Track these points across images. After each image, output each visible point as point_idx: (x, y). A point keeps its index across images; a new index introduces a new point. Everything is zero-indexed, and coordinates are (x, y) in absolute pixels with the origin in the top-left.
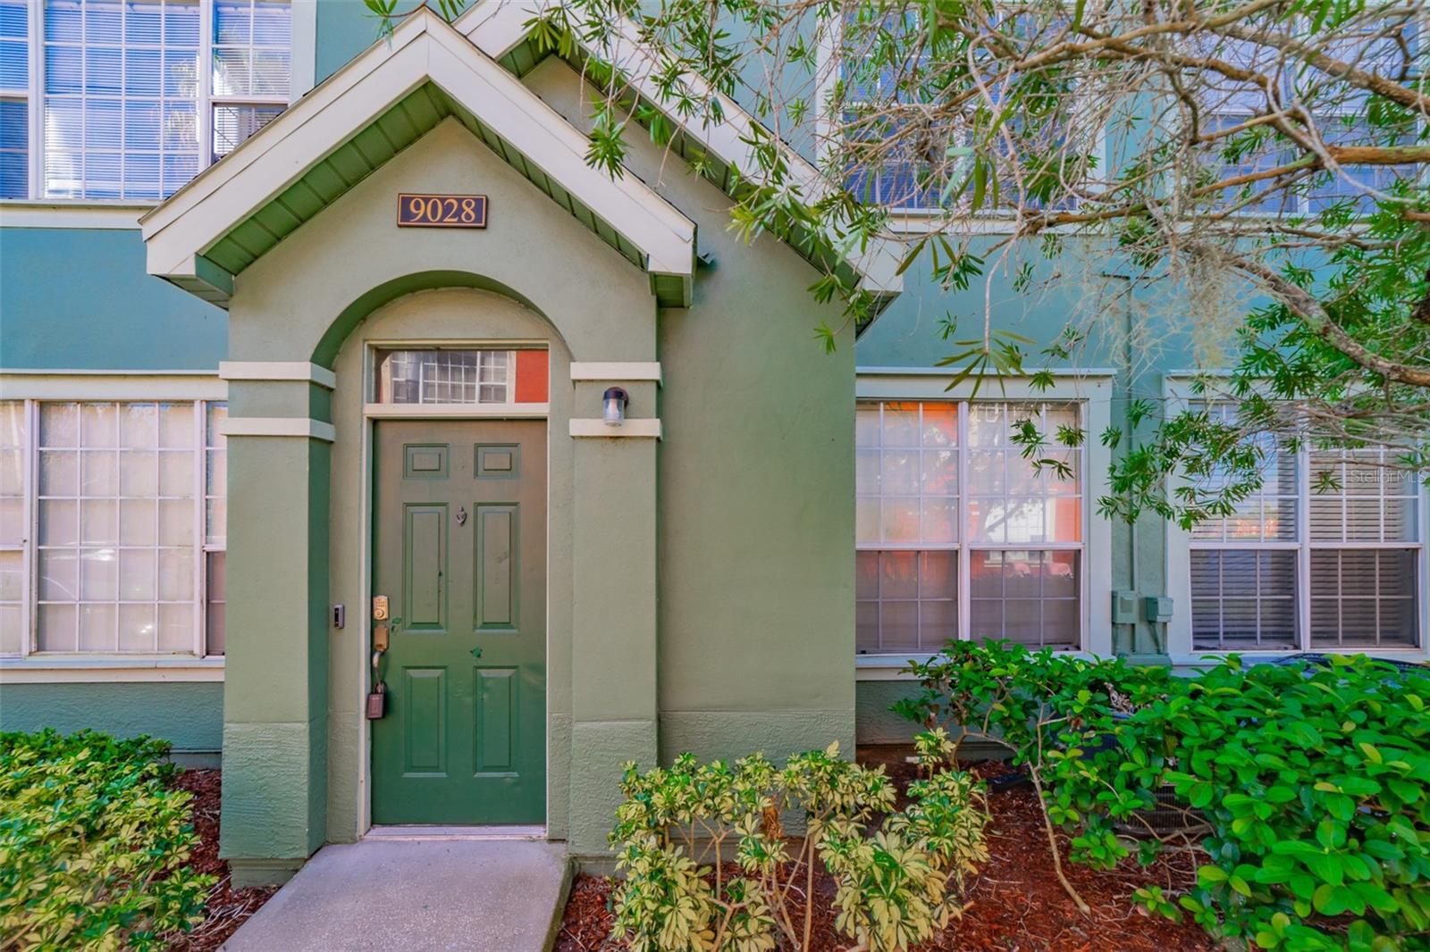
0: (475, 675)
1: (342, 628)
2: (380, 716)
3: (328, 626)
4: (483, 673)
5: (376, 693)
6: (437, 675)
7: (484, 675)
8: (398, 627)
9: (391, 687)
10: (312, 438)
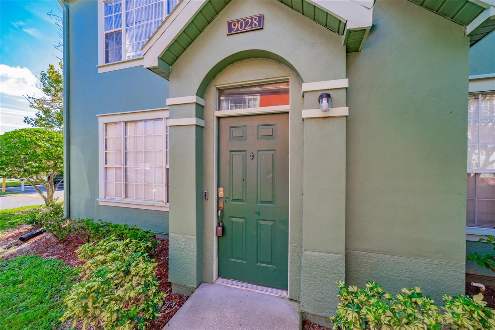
0: (258, 222)
1: (207, 200)
2: (221, 236)
3: (203, 199)
4: (261, 222)
5: (220, 226)
6: (242, 221)
7: (261, 223)
8: (227, 200)
9: (225, 224)
10: (197, 125)
